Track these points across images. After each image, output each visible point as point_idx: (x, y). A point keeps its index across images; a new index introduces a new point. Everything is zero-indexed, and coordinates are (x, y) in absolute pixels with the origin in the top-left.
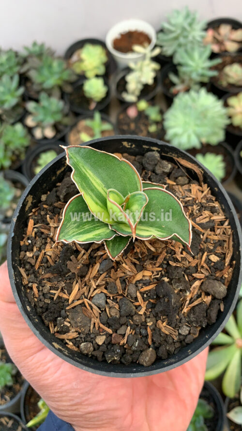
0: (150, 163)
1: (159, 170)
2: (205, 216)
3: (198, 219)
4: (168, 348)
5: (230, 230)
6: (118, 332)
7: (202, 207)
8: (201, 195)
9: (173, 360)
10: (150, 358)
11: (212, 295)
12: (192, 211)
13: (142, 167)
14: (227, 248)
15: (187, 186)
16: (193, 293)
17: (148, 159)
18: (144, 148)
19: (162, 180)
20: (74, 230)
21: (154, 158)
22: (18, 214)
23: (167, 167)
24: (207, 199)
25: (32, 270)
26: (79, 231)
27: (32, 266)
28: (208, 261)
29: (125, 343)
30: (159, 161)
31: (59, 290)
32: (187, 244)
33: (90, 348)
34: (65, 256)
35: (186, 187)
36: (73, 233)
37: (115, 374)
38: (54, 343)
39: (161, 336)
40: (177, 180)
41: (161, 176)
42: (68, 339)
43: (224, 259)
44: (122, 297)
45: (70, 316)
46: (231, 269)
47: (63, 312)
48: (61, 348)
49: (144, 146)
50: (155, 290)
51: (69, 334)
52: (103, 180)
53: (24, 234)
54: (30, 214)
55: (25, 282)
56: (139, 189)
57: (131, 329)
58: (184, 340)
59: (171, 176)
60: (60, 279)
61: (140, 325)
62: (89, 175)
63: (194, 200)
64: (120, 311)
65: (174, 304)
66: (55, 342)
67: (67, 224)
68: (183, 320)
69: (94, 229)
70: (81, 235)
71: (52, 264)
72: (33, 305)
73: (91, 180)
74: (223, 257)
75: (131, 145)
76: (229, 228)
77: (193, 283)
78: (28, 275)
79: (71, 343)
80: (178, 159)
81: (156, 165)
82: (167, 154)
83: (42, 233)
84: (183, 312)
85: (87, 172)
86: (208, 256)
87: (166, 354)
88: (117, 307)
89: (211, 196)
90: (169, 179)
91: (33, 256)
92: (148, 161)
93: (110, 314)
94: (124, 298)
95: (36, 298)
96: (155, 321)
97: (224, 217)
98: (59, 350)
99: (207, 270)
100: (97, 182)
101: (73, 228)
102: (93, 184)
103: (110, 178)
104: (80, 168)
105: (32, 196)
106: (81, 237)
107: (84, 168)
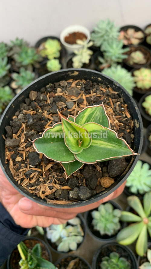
1: (76, 189)
6: (53, 98)
8: (42, 189)
10: (32, 95)
16: (23, 135)
20: (97, 115)
22: (137, 112)
23: (72, 194)
26: (94, 115)
27: (113, 98)
29: (47, 95)
31: (92, 96)
33: (62, 84)
35: (54, 190)
36: (97, 113)
39: (31, 107)
40: (62, 190)
42: (74, 82)
43: (13, 162)
45: (79, 91)
51: (75, 84)
55: (110, 89)
57: (48, 103)
58: (19, 112)
59: (67, 191)
61: (44, 107)
63: (45, 182)
64: (57, 106)
67: (103, 114)
68: (24, 120)
70: (91, 112)
78: (112, 93)
79: (71, 82)
81: (79, 190)
83: (119, 115)
84: (26, 123)
86: (23, 159)
87: (26, 101)
95: (100, 87)
96: (38, 113)
97: (22, 185)
100: (102, 145)
101: (98, 115)
102: (104, 141)
103: (97, 151)
104: (117, 144)
105: (138, 128)
106: (91, 111)
107: (115, 147)
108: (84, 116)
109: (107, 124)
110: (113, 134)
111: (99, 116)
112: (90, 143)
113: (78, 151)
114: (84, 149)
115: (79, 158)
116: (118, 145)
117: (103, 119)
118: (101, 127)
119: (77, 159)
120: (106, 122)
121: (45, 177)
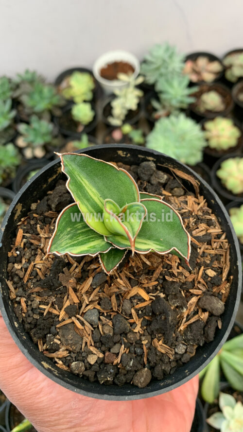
0: (146, 173)
1: (154, 181)
2: (201, 229)
3: (194, 232)
4: (163, 368)
5: (227, 244)
6: (112, 350)
7: (199, 220)
8: (197, 207)
9: (169, 381)
10: (145, 379)
11: (209, 312)
12: (188, 224)
13: (137, 177)
14: (224, 262)
15: (183, 197)
16: (190, 310)
17: (143, 169)
18: (139, 158)
19: (158, 190)
20: (68, 241)
21: (150, 168)
22: (6, 224)
23: (163, 178)
24: (203, 212)
25: (20, 283)
26: (73, 243)
27: (21, 279)
28: (205, 276)
29: (119, 362)
30: (154, 171)
31: (50, 305)
32: (186, 258)
33: (81, 367)
34: (57, 269)
35: (182, 199)
36: (67, 244)
37: (109, 397)
38: (43, 363)
39: (156, 354)
40: (173, 192)
41: (157, 186)
42: (57, 358)
43: (221, 273)
44: (116, 314)
45: (60, 333)
46: (229, 284)
47: (53, 328)
48: (50, 367)
49: (139, 156)
50: (151, 306)
51: (59, 353)
52: (99, 190)
53: (12, 244)
54: (19, 224)
55: (13, 296)
56: (137, 200)
57: (125, 347)
58: (180, 359)
59: (166, 187)
60: (51, 293)
61: (134, 344)
63: (190, 212)
64: (113, 328)
65: (171, 322)
66: (45, 361)
67: (59, 235)
68: (180, 339)
69: (88, 241)
70: (75, 247)
71: (42, 278)
72: (20, 321)
73: (87, 189)
74: (220, 271)
75: (126, 154)
76: (226, 242)
77: (190, 299)
78: (15, 289)
79: (61, 362)
80: (174, 170)
81: (151, 175)
82: (163, 164)
83: (32, 244)
84: (179, 330)
85: (83, 180)
86: (204, 270)
87: (161, 374)
88: (110, 324)
89: (207, 208)
90: (164, 189)
91: (22, 268)
92: (143, 171)
93: (103, 331)
94: (118, 315)
95: (24, 313)
96: (150, 340)
97: (220, 230)
98: (49, 370)
99: (204, 285)
100: (93, 192)
101: (66, 240)
103: (107, 188)
104: (75, 176)
105: (22, 204)
107: (80, 177)
108: (90, 247)
110: (72, 187)
111: (67, 238)
116: (74, 174)
117: (65, 228)
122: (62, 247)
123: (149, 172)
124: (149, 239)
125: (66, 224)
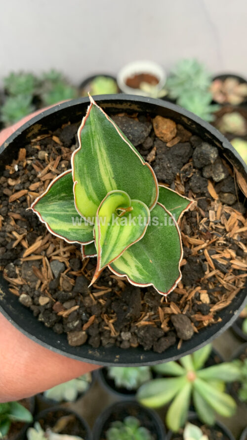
0: (201, 159)
1: (207, 173)
6: (64, 305)
8: (237, 230)
15: (229, 208)
17: (200, 154)
20: (57, 208)
22: (12, 141)
23: (219, 176)
24: (242, 237)
26: (59, 213)
30: (211, 163)
35: (227, 210)
36: (53, 210)
41: (206, 179)
49: (206, 135)
51: (15, 280)
52: (115, 169)
57: (79, 307)
59: (218, 186)
62: (102, 155)
67: (49, 197)
70: (58, 220)
75: (191, 124)
81: (205, 166)
83: (33, 168)
84: (136, 325)
85: (100, 150)
88: (71, 281)
92: (199, 156)
93: (62, 283)
100: (107, 169)
101: (55, 204)
102: (99, 170)
103: (124, 172)
104: (93, 142)
105: (41, 125)
106: (56, 223)
107: (99, 144)
108: (72, 229)
109: (63, 180)
110: (79, 159)
111: (57, 203)
112: (116, 193)
113: (141, 207)
114: (132, 199)
115: (152, 198)
116: (93, 140)
117: (59, 192)
118: (77, 186)
119: (157, 202)
120: (61, 184)
121: (215, 237)
122: (47, 211)
123: (204, 162)
124: (136, 257)
125: (62, 188)
